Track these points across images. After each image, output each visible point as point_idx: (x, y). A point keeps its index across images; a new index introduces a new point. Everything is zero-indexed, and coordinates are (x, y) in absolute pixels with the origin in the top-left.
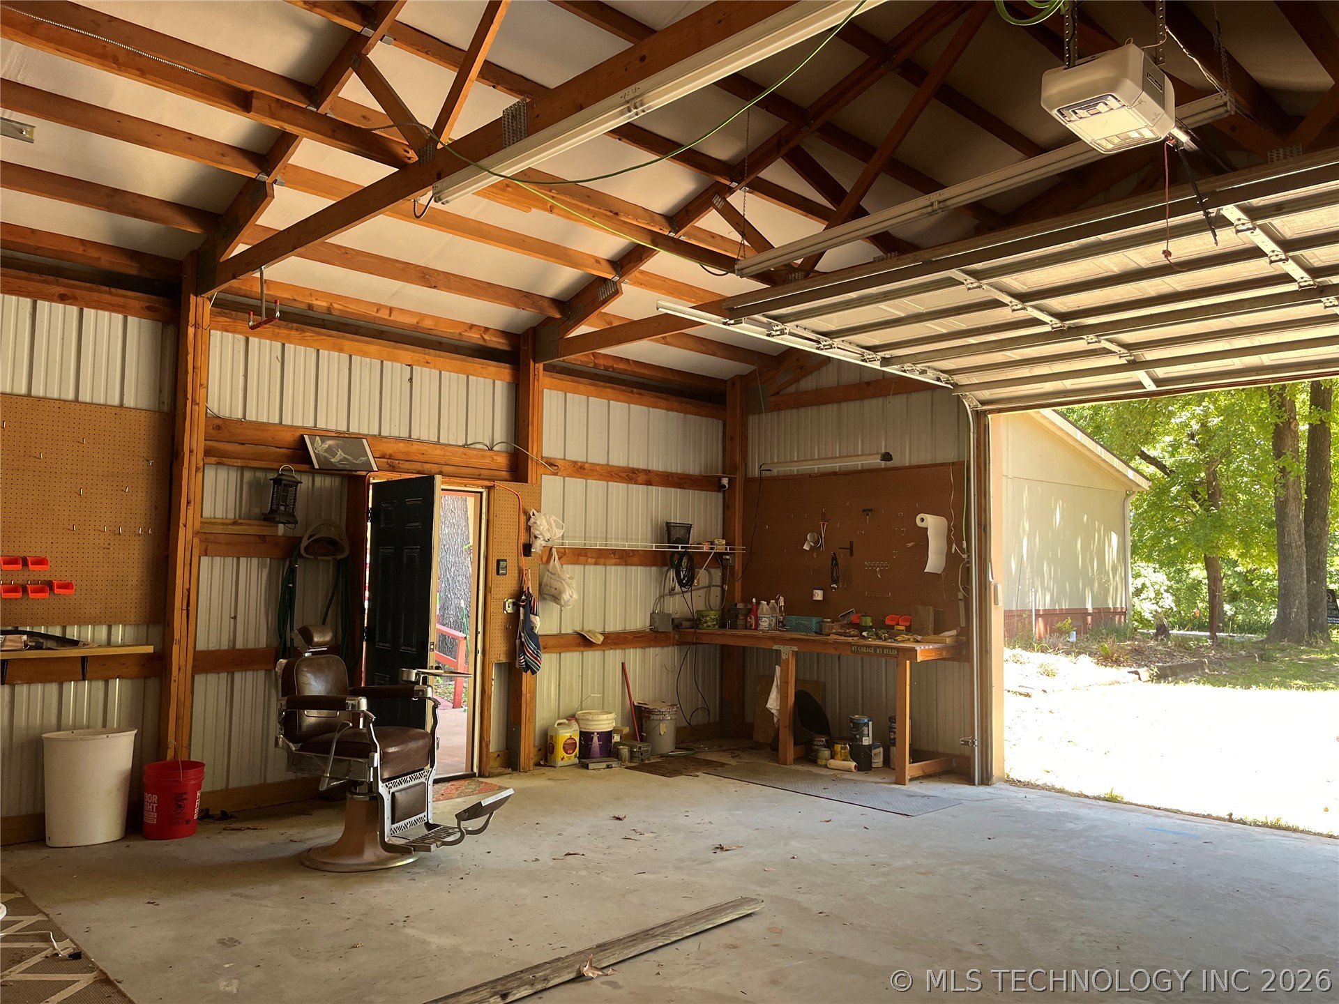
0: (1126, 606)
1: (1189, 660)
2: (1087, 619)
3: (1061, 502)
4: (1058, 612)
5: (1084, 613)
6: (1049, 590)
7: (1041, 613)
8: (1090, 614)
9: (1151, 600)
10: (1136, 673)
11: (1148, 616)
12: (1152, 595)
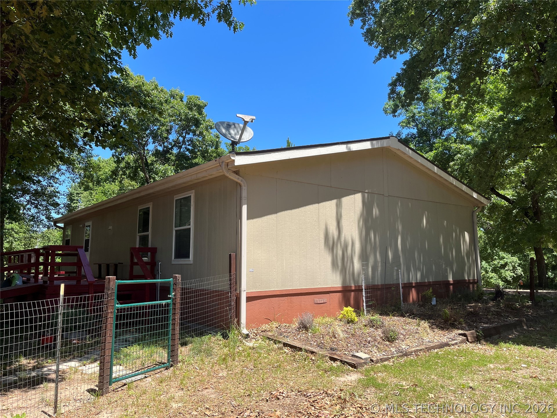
0: (477, 278)
1: (512, 319)
2: (449, 288)
3: (426, 212)
4: (427, 284)
5: (447, 283)
6: (420, 270)
7: (414, 285)
8: (451, 284)
9: (511, 271)
10: (464, 335)
11: (509, 278)
12: (511, 268)
